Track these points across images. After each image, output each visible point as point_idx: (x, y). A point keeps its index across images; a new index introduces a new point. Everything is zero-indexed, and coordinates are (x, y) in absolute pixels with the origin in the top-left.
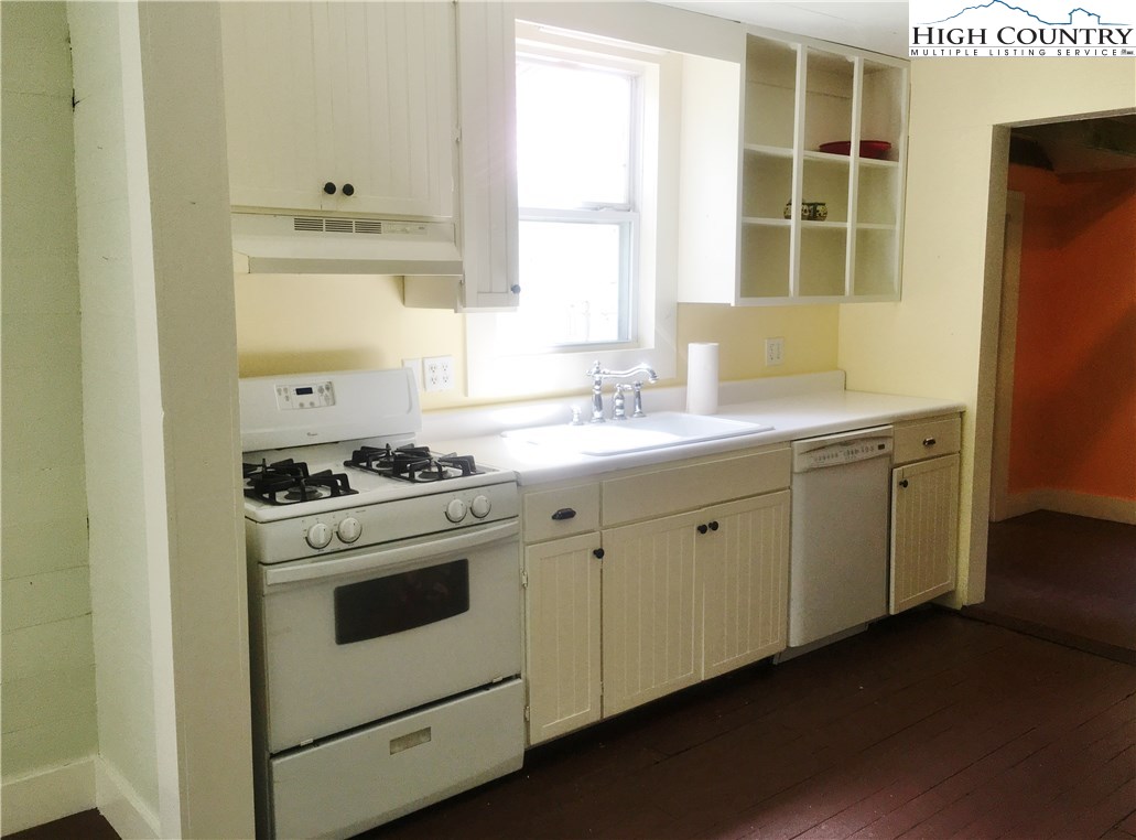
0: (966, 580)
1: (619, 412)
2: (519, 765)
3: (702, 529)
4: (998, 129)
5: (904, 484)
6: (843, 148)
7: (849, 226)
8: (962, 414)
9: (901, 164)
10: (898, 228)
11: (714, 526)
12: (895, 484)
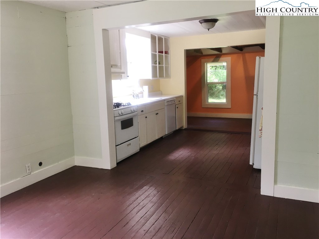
0: (185, 125)
1: (136, 98)
2: (139, 151)
3: (157, 114)
4: (185, 50)
5: (178, 108)
6: (162, 52)
7: (164, 65)
8: (183, 96)
9: (169, 55)
10: (170, 66)
11: (158, 114)
12: (176, 108)
